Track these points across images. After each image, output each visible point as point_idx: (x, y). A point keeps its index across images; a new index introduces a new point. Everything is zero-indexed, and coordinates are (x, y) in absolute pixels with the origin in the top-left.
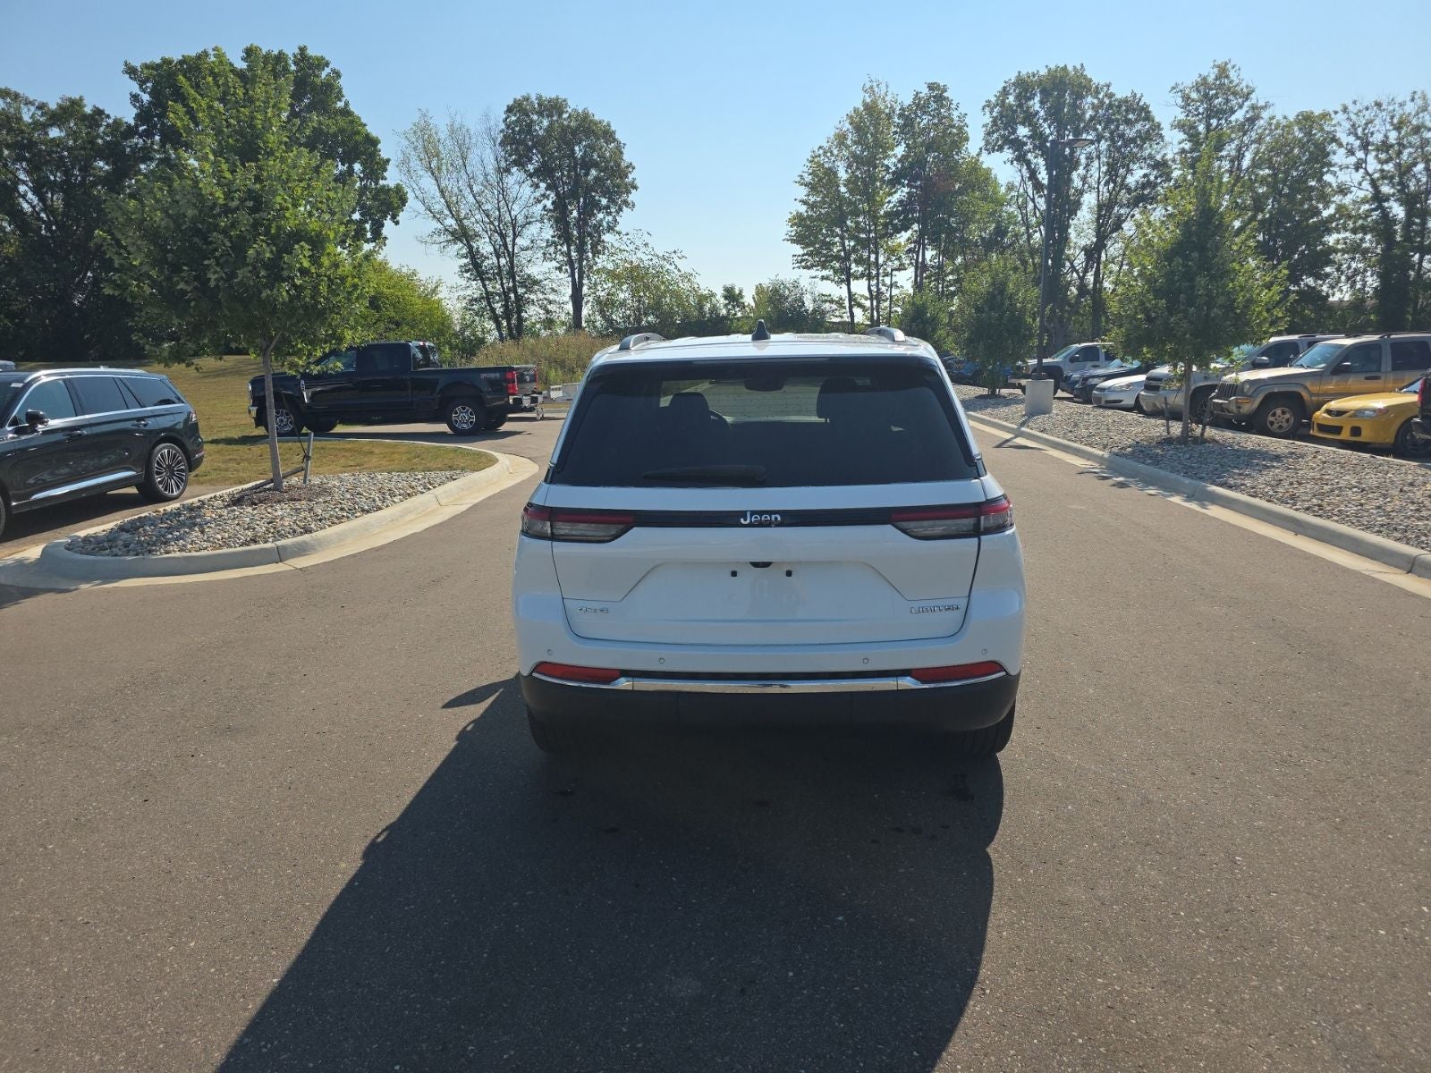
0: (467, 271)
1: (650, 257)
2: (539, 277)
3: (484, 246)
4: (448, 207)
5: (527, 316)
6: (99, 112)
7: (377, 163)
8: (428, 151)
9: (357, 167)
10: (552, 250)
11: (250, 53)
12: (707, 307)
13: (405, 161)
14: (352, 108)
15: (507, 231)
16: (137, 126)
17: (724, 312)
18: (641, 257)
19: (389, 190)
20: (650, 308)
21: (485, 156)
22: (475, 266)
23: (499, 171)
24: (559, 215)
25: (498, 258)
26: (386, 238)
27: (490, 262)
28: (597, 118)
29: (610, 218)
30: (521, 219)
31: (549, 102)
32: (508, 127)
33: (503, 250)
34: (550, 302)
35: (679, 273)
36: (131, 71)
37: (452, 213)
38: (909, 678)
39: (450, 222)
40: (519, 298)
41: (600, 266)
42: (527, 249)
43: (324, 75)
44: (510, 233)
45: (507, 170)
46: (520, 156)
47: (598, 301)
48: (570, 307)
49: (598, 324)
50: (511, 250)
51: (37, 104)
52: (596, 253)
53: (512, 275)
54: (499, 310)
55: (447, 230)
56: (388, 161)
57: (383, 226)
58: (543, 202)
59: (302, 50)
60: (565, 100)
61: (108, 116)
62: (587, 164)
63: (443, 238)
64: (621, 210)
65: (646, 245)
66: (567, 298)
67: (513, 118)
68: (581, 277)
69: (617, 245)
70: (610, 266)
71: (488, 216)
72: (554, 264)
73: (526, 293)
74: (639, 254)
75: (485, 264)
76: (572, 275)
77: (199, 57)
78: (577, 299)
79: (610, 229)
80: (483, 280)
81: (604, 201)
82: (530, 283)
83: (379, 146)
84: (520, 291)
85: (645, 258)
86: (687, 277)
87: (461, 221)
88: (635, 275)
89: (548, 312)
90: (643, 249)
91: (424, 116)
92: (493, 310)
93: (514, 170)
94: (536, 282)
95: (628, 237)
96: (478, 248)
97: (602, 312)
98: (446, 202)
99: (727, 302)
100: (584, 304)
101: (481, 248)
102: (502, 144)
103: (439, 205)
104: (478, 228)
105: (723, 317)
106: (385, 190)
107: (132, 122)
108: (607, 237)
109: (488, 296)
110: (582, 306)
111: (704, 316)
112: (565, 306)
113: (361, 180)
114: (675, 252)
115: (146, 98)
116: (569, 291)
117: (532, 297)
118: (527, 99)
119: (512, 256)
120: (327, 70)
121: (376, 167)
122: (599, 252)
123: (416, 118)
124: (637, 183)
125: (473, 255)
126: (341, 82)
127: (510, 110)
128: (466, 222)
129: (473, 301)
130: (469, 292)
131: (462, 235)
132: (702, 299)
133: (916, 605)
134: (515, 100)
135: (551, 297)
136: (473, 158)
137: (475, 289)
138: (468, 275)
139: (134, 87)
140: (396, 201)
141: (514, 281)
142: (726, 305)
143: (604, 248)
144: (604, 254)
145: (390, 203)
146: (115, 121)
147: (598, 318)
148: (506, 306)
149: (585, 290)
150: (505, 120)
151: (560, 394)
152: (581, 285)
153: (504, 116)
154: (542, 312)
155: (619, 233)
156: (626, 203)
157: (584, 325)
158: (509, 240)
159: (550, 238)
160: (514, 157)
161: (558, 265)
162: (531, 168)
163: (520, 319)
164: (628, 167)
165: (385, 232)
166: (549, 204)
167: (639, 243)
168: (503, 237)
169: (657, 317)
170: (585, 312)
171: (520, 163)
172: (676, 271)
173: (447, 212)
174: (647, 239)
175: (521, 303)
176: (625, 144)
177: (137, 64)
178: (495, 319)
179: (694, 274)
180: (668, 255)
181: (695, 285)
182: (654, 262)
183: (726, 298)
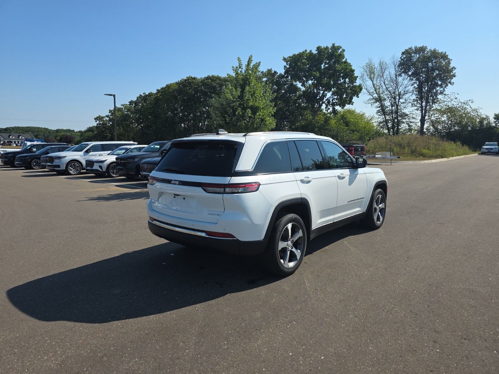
0: (379, 112)
1: (457, 103)
2: (408, 113)
3: (387, 103)
4: (375, 91)
5: (401, 128)
6: (275, 72)
7: (353, 78)
8: (371, 72)
9: (347, 80)
10: (415, 103)
11: (318, 48)
12: (485, 122)
13: (362, 76)
14: (348, 61)
15: (396, 97)
16: (284, 75)
17: (494, 125)
18: (454, 104)
19: (357, 86)
20: (456, 123)
21: (391, 71)
22: (383, 111)
23: (396, 76)
24: (420, 89)
25: (392, 107)
26: (353, 103)
27: (388, 108)
28: (440, 51)
29: (442, 89)
30: (402, 92)
31: (419, 48)
32: (402, 60)
33: (395, 104)
34: (411, 122)
35: (471, 109)
36: (285, 59)
37: (376, 92)
38: (204, 233)
39: (375, 95)
40: (398, 121)
41: (434, 108)
42: (404, 103)
43: (339, 51)
44: (398, 97)
45: (400, 75)
46: (405, 70)
47: (432, 121)
48: (419, 124)
49: (431, 131)
50: (397, 104)
51: (261, 72)
52: (434, 102)
53: (397, 112)
54: (390, 125)
55: (374, 98)
56: (357, 77)
57: (352, 98)
58: (414, 85)
59: (333, 45)
60: (426, 47)
61: (277, 73)
62: (433, 70)
63: (372, 101)
64: (447, 85)
65: (456, 98)
66: (419, 121)
67: (405, 56)
68: (425, 112)
69: (442, 99)
70: (439, 108)
71: (390, 92)
72: (416, 108)
73: (401, 119)
74: (453, 102)
75: (386, 109)
76: (422, 112)
77: (303, 52)
78: (423, 121)
79: (441, 93)
80: (385, 115)
81: (440, 83)
82: (404, 115)
83: (355, 72)
84: (399, 118)
85: (455, 103)
86: (475, 110)
87: (379, 95)
88: (451, 111)
89: (409, 126)
90: (455, 100)
91: (370, 60)
92: (388, 126)
93: (403, 75)
94: (407, 115)
95: (448, 96)
96: (384, 104)
97: (433, 126)
98: (375, 88)
99: (496, 120)
100: (425, 122)
101: (385, 104)
102: (399, 66)
103: (372, 90)
104: (386, 97)
105: (493, 126)
106: (355, 87)
107: (283, 74)
108: (440, 97)
109: (386, 121)
110: (425, 123)
111: (483, 126)
112: (417, 124)
113: (348, 84)
114: (470, 100)
115: (288, 66)
116: (420, 118)
117: (404, 120)
118: (410, 48)
119: (397, 106)
120: (341, 50)
121: (353, 79)
122: (435, 103)
123: (367, 61)
124: (456, 74)
125: (382, 107)
126: (345, 53)
127: (403, 53)
128: (381, 95)
129: (381, 123)
130: (379, 120)
131: (379, 100)
132: (482, 120)
133: (209, 212)
134: (406, 50)
135: (412, 120)
136: (387, 73)
137: (381, 118)
138: (379, 114)
139: (285, 64)
140: (358, 90)
141: (397, 114)
142: (495, 122)
143: (437, 101)
144: (437, 103)
145: (357, 91)
146: (280, 74)
147: (432, 128)
148: (393, 125)
149: (427, 117)
150: (401, 58)
151: (380, 156)
152: (425, 115)
153: (401, 56)
154: (407, 126)
155: (445, 95)
156: (450, 83)
157: (425, 130)
158: (397, 100)
159: (415, 98)
160: (403, 70)
161: (417, 108)
162: (410, 73)
163: (398, 129)
164: (452, 68)
165: (353, 100)
166: (416, 85)
167: (453, 97)
168: (395, 98)
169: (459, 127)
170: (426, 126)
171: (405, 72)
172: (470, 108)
173: (375, 92)
174: (457, 96)
175: (399, 123)
176: (452, 60)
177: (286, 57)
178: (388, 129)
179: (479, 108)
180: (466, 102)
181: (480, 113)
182: (459, 105)
183: (495, 118)
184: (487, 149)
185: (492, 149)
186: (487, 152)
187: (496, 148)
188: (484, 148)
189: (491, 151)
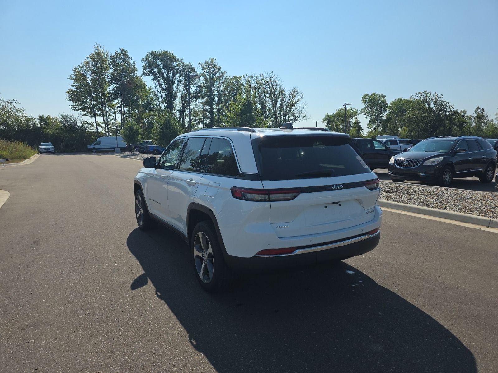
12: (31, 124)
17: (39, 126)
35: (16, 109)
86: (20, 111)
99: (40, 122)
111: (30, 127)
114: (14, 100)
132: (28, 121)
172: (14, 108)
179: (23, 109)
180: (10, 101)
181: (24, 114)
182: (3, 104)
183: (40, 120)
184: (44, 149)
185: (49, 149)
186: (45, 152)
187: (52, 148)
188: (42, 148)
189: (49, 150)
